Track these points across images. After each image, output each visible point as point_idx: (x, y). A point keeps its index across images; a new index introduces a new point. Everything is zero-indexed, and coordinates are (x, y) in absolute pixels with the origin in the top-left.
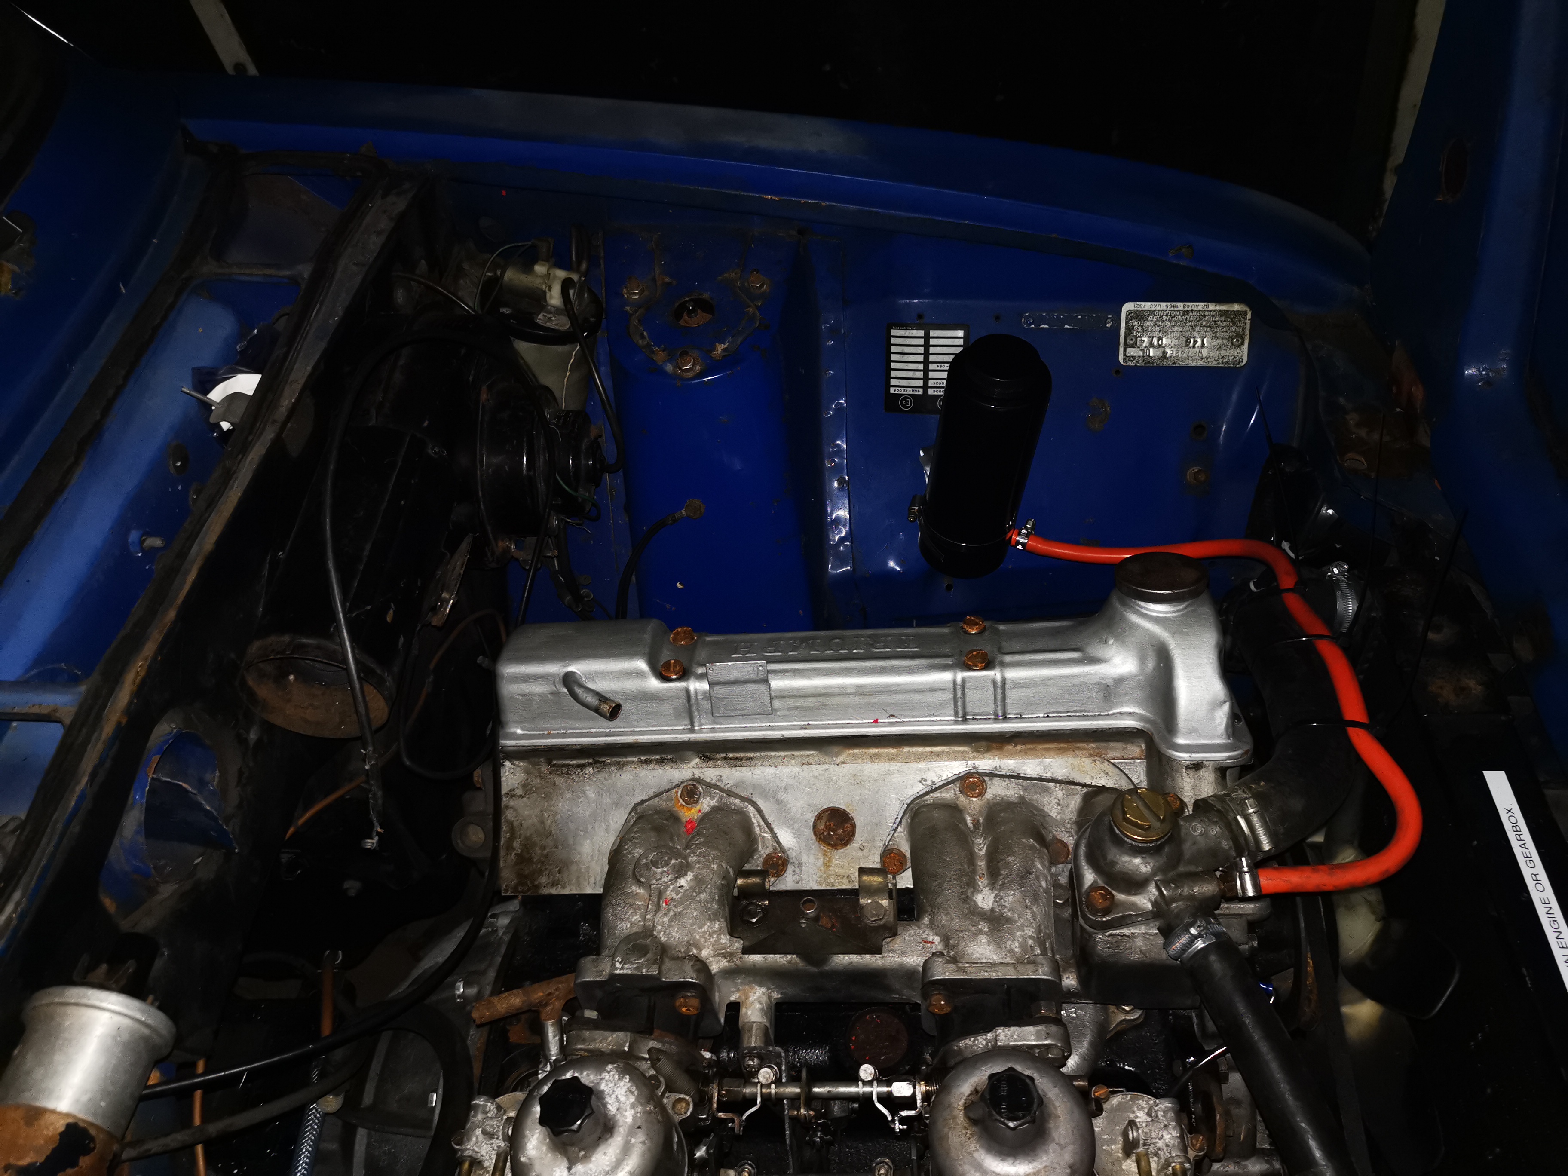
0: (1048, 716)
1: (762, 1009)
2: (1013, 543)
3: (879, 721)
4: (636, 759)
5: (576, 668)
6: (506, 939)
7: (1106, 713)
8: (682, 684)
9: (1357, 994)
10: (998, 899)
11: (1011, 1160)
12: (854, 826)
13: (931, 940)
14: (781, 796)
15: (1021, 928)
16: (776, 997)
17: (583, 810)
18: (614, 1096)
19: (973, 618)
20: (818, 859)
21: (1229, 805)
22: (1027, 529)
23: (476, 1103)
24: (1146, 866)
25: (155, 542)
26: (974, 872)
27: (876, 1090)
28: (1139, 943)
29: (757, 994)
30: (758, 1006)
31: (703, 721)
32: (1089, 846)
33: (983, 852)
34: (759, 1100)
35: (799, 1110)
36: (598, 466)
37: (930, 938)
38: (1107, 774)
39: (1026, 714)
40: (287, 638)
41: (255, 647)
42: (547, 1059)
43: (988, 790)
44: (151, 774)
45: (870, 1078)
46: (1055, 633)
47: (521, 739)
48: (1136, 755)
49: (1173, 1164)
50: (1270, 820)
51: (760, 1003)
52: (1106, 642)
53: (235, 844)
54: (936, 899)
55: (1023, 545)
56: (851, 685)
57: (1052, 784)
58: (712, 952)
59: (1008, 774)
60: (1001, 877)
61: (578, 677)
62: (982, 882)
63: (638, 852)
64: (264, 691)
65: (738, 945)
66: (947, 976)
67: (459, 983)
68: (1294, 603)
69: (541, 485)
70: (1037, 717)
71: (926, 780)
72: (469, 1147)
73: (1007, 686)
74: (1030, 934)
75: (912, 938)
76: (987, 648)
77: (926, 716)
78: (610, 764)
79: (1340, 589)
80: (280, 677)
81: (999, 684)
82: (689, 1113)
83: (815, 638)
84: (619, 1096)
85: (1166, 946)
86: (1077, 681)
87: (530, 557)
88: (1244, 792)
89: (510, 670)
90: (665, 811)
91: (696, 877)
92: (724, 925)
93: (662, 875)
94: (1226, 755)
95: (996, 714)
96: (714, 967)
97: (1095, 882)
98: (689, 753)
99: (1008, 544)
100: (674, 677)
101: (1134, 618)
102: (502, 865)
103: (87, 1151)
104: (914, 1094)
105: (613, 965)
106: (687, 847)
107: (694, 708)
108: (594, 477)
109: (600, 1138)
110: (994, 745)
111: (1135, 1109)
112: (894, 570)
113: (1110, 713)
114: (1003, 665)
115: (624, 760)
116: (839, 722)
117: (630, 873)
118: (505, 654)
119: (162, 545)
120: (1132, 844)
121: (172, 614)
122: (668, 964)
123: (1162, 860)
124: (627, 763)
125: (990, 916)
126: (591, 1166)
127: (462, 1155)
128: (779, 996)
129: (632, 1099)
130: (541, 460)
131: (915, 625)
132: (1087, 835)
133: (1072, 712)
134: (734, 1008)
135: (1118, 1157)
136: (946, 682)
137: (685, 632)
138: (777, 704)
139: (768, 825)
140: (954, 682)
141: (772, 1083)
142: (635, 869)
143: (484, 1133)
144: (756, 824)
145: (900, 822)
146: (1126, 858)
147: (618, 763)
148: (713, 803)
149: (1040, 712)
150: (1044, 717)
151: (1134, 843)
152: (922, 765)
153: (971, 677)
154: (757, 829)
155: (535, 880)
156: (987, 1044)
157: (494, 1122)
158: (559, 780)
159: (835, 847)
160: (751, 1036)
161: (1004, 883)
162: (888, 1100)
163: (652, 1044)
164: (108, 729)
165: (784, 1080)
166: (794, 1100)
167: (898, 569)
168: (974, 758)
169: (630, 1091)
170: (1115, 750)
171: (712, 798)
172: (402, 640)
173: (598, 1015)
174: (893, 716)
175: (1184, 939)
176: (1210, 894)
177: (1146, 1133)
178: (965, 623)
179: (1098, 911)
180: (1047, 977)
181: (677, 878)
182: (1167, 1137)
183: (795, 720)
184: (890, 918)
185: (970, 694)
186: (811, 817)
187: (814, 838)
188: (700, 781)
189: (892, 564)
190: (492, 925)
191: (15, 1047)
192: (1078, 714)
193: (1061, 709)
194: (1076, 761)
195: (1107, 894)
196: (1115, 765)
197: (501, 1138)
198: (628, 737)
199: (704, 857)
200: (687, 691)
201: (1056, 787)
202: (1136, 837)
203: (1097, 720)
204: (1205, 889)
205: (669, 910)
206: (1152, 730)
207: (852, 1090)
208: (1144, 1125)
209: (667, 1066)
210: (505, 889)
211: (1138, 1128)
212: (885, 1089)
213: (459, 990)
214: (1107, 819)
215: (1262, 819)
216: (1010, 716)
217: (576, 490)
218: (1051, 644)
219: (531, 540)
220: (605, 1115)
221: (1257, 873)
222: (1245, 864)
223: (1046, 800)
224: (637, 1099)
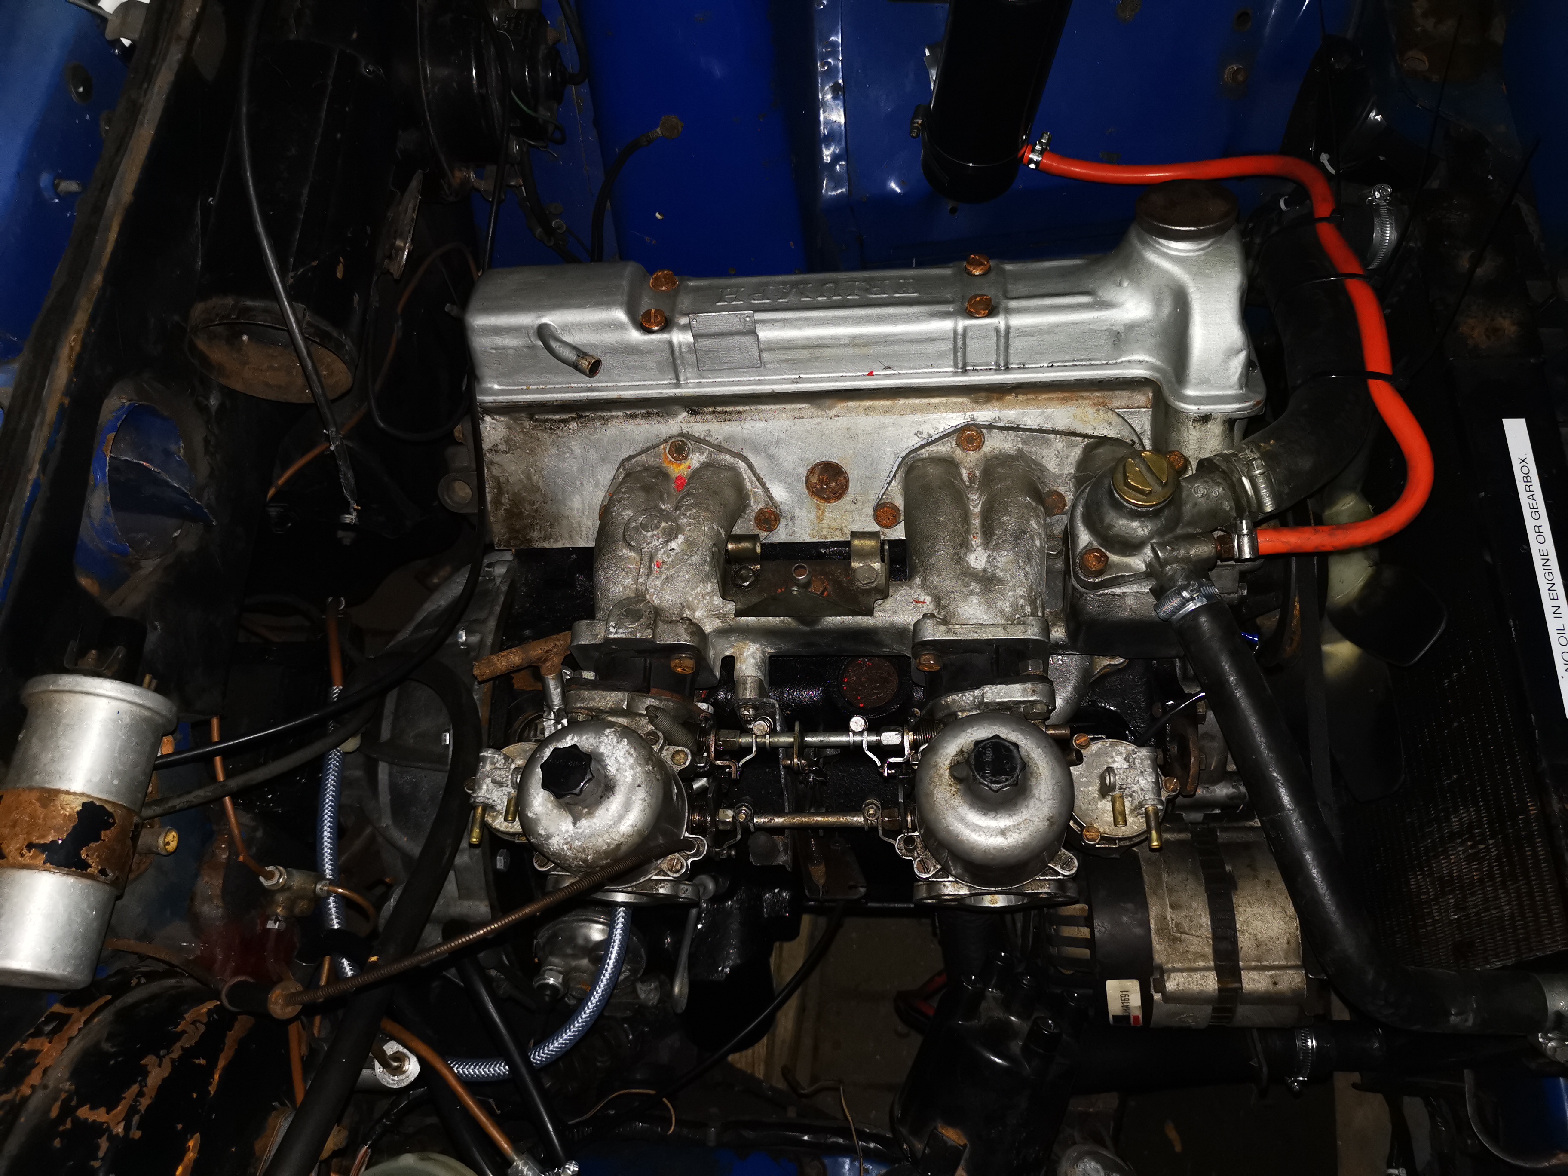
0: (1052, 365)
1: (756, 664)
2: (1025, 160)
3: (874, 373)
4: (620, 414)
5: (551, 319)
6: (504, 588)
7: (1114, 362)
8: (664, 336)
9: (1339, 635)
10: (991, 559)
11: (993, 814)
12: (847, 481)
13: (922, 600)
14: (772, 450)
15: (1013, 589)
16: (769, 651)
17: (571, 466)
18: (613, 758)
19: (977, 257)
20: (810, 512)
21: (1235, 466)
22: (1041, 144)
23: (484, 756)
24: (1143, 530)
25: (72, 186)
26: (968, 532)
27: (867, 739)
28: (1130, 601)
29: (752, 650)
30: (752, 661)
31: (688, 375)
32: (1086, 506)
33: (977, 510)
34: (754, 749)
35: (792, 760)
36: (559, 79)
37: (922, 599)
38: (1110, 424)
39: (1030, 364)
40: (230, 301)
41: (198, 310)
42: (550, 709)
43: (986, 443)
44: (109, 453)
45: (861, 729)
46: (1064, 273)
47: (499, 395)
48: (1141, 404)
49: (1146, 806)
50: (1275, 480)
51: (754, 658)
52: (1120, 285)
53: (211, 518)
54: (928, 560)
55: (1036, 163)
56: (846, 336)
57: (1052, 436)
58: (705, 613)
59: (1007, 425)
60: (995, 537)
61: (553, 329)
62: (976, 541)
63: (628, 514)
64: (218, 354)
65: (731, 607)
66: (937, 637)
67: (461, 632)
68: (1328, 234)
69: (496, 105)
70: (1041, 367)
71: (922, 433)
72: (480, 794)
73: (1011, 335)
74: (1022, 593)
75: (903, 599)
76: (991, 292)
77: (924, 368)
78: (593, 419)
79: (1380, 216)
80: (233, 338)
81: (1003, 333)
82: (687, 764)
83: (806, 282)
84: (618, 758)
85: (1157, 607)
86: (1086, 328)
87: (492, 187)
88: (1252, 451)
89: (479, 321)
90: (653, 467)
91: (687, 540)
92: (716, 586)
93: (652, 539)
94: (1237, 406)
95: (997, 364)
96: (708, 627)
97: (1090, 543)
98: (676, 408)
99: (1021, 163)
100: (656, 328)
101: (1152, 257)
102: (492, 519)
103: (108, 826)
104: (902, 743)
105: (607, 629)
106: (677, 508)
107: (679, 362)
108: (556, 92)
109: (602, 797)
110: (995, 395)
111: (1114, 754)
112: (894, 191)
113: (1119, 361)
114: (1008, 311)
115: (609, 414)
116: (832, 375)
117: (620, 536)
118: (474, 303)
119: (79, 191)
120: (1131, 509)
121: (98, 279)
122: (661, 626)
123: (1161, 522)
124: (613, 417)
125: (983, 576)
126: (595, 820)
127: (474, 801)
128: (773, 651)
129: (631, 760)
130: (493, 74)
131: (914, 266)
132: (1085, 495)
133: (1078, 361)
134: (729, 663)
135: (1094, 797)
136: (946, 332)
137: (665, 276)
138: (766, 356)
139: (759, 479)
140: (955, 332)
141: (766, 734)
142: (624, 532)
143: (494, 782)
144: (747, 480)
145: (895, 476)
146: (1123, 522)
147: (603, 418)
148: (704, 458)
149: (1044, 361)
150: (1048, 367)
151: (1133, 507)
152: (918, 417)
153: (972, 326)
154: (748, 484)
155: (527, 534)
156: (974, 700)
157: (503, 772)
158: (544, 436)
159: (828, 500)
160: (746, 689)
161: (997, 544)
162: (876, 748)
163: (650, 702)
164: (51, 411)
165: (778, 728)
166: (789, 747)
167: (898, 190)
168: (973, 409)
169: (629, 753)
170: (1120, 400)
171: (702, 454)
172: (356, 298)
173: (596, 675)
174: (889, 368)
175: (1176, 602)
176: (1206, 556)
177: (1123, 779)
178: (968, 263)
179: (1091, 573)
180: (1036, 638)
181: (667, 542)
182: (1142, 782)
183: (785, 373)
184: (881, 580)
185: (971, 345)
186: (803, 471)
187: (807, 491)
188: (687, 436)
189: (893, 185)
190: (489, 574)
191: (19, 733)
192: (1084, 363)
193: (1067, 358)
194: (1079, 411)
195: (1101, 556)
196: (1119, 415)
197: (510, 786)
198: (611, 393)
199: (694, 519)
200: (670, 343)
201: (1056, 439)
202: (1134, 501)
203: (1105, 370)
204: (1202, 550)
205: (661, 573)
206: (1161, 379)
207: (843, 739)
208: (1121, 772)
209: (665, 722)
210: (497, 544)
211: (1115, 775)
212: (873, 738)
213: (462, 638)
214: (1107, 482)
215: (1268, 480)
216: (1012, 366)
217: (535, 110)
218: (1061, 287)
219: (491, 169)
220: (606, 776)
221: (1256, 535)
222: (1245, 526)
223: (1045, 452)
224: (636, 760)
